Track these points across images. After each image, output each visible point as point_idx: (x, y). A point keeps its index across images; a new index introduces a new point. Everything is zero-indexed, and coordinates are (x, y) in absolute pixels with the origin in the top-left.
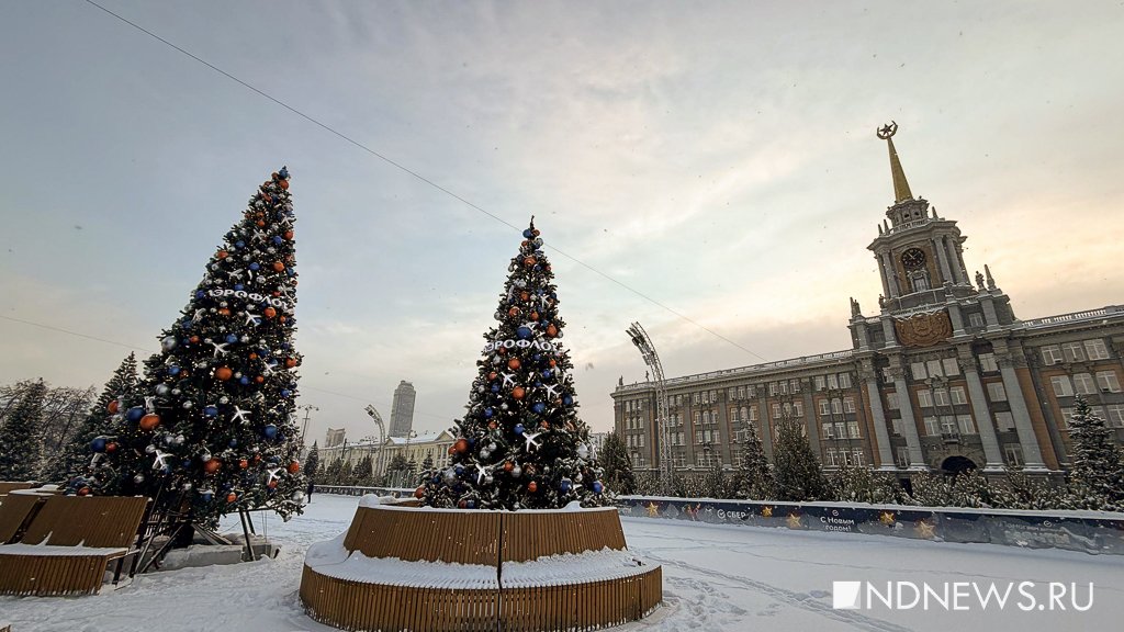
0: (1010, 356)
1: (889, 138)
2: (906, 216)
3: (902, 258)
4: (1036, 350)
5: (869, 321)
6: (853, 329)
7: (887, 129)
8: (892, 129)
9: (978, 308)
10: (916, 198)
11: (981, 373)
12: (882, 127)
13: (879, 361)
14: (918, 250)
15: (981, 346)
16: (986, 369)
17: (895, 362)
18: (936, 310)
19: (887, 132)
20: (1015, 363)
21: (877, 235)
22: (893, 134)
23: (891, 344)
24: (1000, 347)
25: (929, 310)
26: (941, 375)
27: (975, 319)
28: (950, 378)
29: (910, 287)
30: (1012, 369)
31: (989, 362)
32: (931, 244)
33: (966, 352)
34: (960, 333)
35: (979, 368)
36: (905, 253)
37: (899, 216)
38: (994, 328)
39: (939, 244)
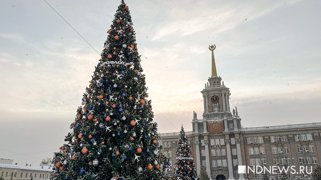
0: (239, 140)
1: (212, 50)
2: (214, 82)
3: (212, 98)
4: (246, 138)
5: (199, 121)
6: (194, 124)
7: (212, 47)
8: (214, 47)
9: (232, 122)
10: (218, 76)
11: (231, 145)
12: (211, 46)
13: (201, 137)
14: (217, 96)
15: (232, 135)
16: (232, 144)
17: (206, 138)
18: (220, 120)
19: (212, 48)
20: (240, 142)
21: (204, 88)
22: (214, 49)
23: (205, 131)
24: (237, 136)
25: (218, 120)
26: (219, 144)
27: (231, 125)
28: (222, 146)
29: (213, 110)
30: (239, 145)
31: (233, 141)
32: (221, 95)
33: (227, 137)
34: (226, 130)
35: (230, 143)
36: (212, 97)
37: (212, 82)
38: (236, 130)
39: (223, 96)
